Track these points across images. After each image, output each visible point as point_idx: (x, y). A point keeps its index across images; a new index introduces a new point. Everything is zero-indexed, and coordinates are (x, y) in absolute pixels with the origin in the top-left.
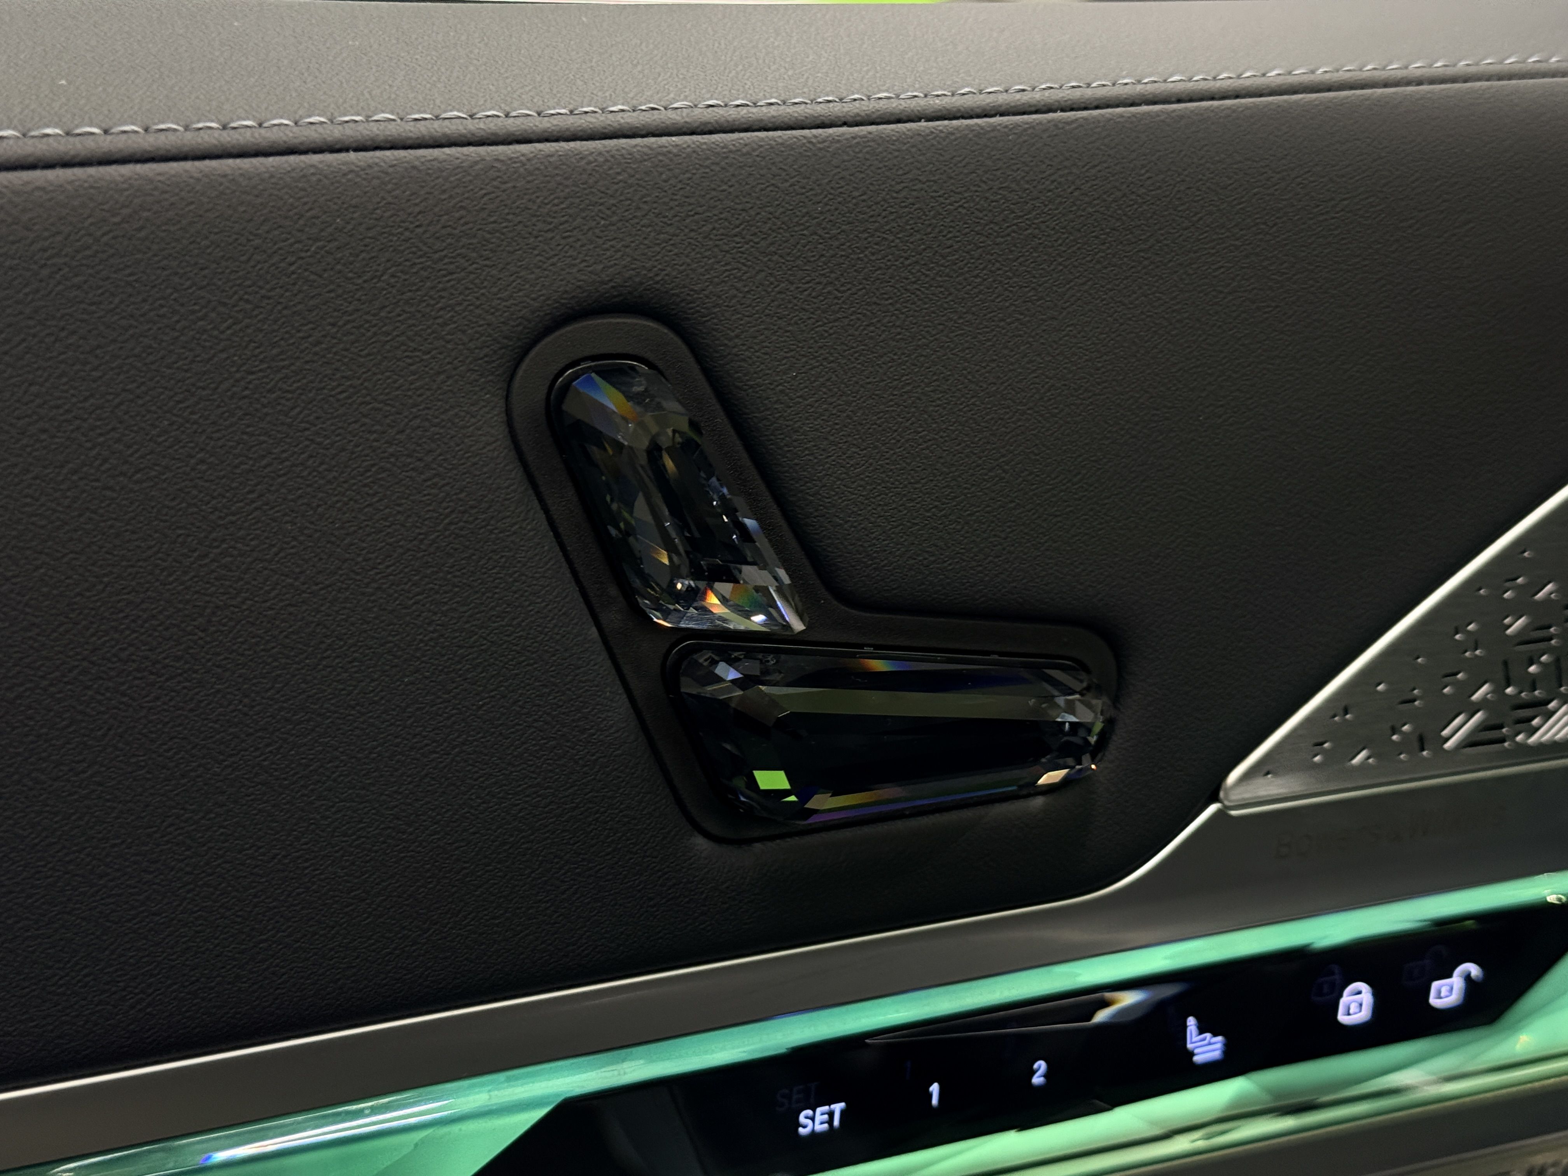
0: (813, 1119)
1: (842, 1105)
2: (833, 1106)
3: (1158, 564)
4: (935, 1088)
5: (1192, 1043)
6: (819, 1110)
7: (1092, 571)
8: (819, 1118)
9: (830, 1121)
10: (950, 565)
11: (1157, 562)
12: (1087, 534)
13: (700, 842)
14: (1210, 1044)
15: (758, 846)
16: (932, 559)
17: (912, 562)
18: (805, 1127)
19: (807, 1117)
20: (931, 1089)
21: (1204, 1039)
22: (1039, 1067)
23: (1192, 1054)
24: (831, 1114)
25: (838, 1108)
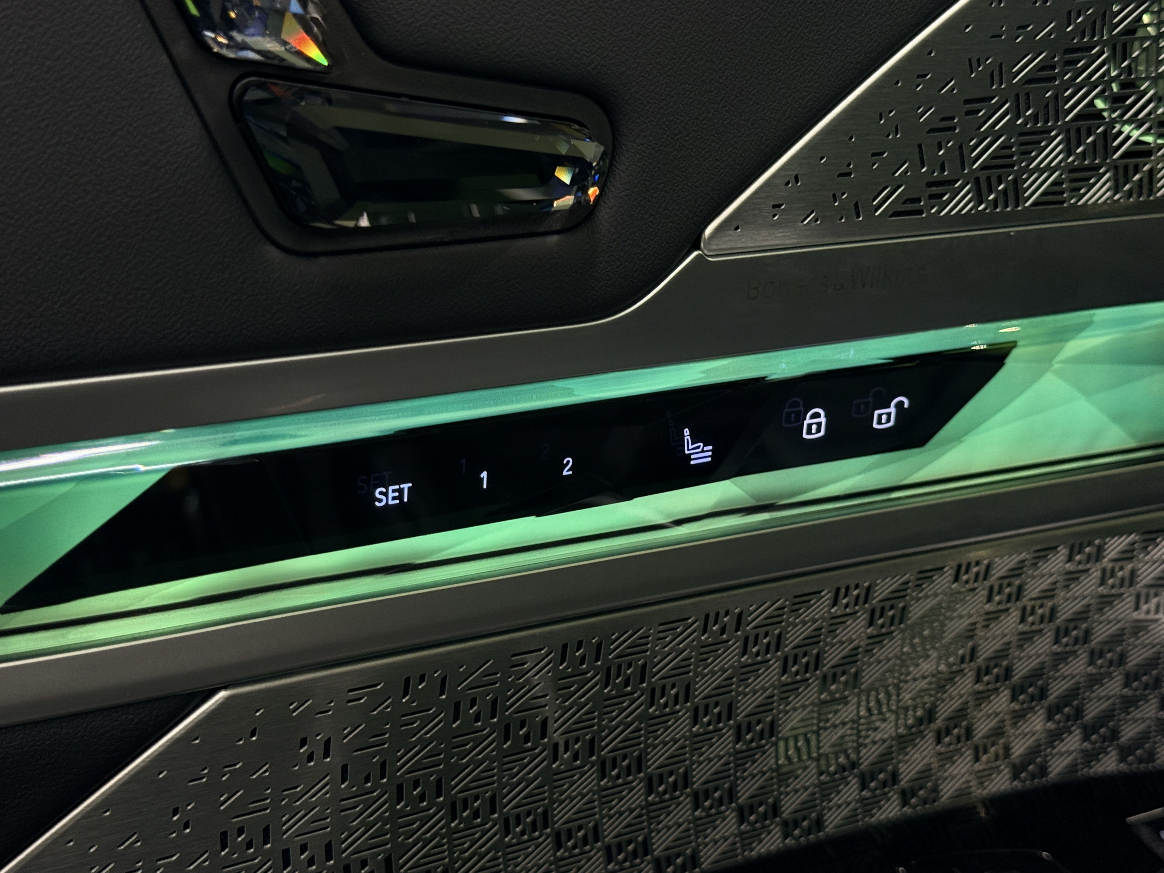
0: (386, 494)
1: (410, 485)
2: (402, 486)
3: (639, 41)
4: (484, 475)
5: (688, 450)
6: (391, 488)
7: (586, 43)
8: (391, 495)
9: (400, 497)
10: (467, 26)
11: (639, 39)
12: (580, 10)
13: (273, 252)
14: (703, 451)
15: (323, 260)
16: (452, 20)
17: (435, 21)
18: (380, 501)
19: (381, 493)
20: (482, 476)
21: (698, 447)
22: (568, 462)
23: (689, 457)
24: (401, 491)
25: (406, 486)
